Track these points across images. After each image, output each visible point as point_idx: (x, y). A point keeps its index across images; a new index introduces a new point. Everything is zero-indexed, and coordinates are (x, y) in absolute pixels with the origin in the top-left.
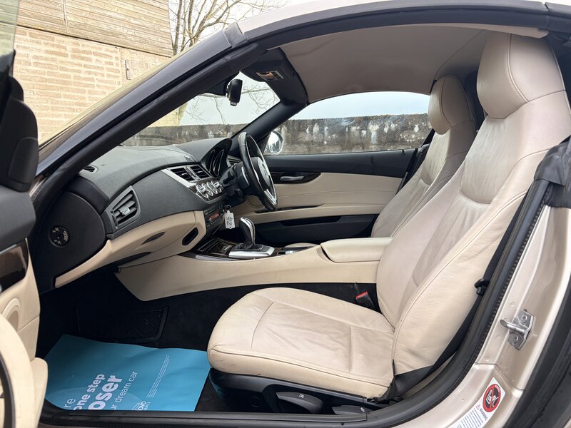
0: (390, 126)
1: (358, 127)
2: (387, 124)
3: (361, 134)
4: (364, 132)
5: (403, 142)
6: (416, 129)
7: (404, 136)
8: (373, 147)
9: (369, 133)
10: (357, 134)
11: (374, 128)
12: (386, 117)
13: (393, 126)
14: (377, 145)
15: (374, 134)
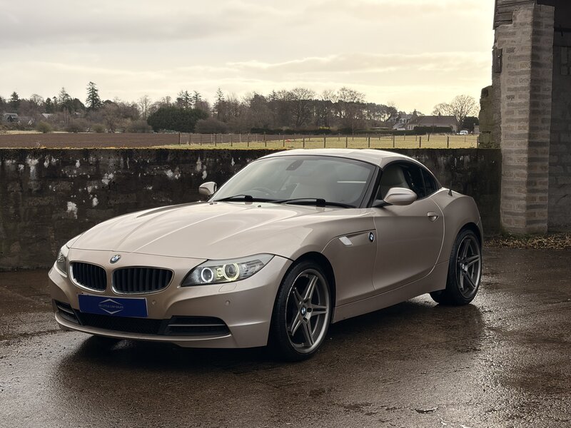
0: (50, 160)
1: (14, 161)
2: (47, 157)
3: (17, 168)
4: (22, 167)
5: (65, 177)
6: (78, 164)
7: (65, 171)
8: (32, 183)
9: (27, 168)
10: (13, 168)
11: (33, 163)
12: (46, 152)
13: (54, 160)
14: (38, 181)
15: (32, 169)
